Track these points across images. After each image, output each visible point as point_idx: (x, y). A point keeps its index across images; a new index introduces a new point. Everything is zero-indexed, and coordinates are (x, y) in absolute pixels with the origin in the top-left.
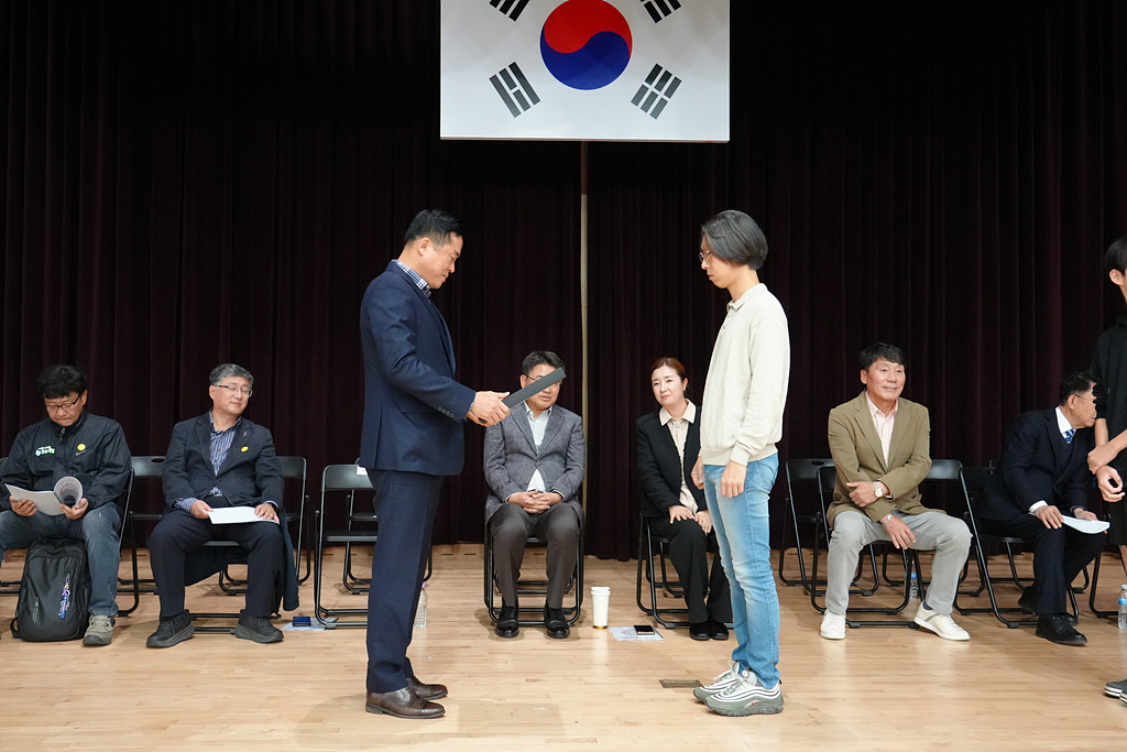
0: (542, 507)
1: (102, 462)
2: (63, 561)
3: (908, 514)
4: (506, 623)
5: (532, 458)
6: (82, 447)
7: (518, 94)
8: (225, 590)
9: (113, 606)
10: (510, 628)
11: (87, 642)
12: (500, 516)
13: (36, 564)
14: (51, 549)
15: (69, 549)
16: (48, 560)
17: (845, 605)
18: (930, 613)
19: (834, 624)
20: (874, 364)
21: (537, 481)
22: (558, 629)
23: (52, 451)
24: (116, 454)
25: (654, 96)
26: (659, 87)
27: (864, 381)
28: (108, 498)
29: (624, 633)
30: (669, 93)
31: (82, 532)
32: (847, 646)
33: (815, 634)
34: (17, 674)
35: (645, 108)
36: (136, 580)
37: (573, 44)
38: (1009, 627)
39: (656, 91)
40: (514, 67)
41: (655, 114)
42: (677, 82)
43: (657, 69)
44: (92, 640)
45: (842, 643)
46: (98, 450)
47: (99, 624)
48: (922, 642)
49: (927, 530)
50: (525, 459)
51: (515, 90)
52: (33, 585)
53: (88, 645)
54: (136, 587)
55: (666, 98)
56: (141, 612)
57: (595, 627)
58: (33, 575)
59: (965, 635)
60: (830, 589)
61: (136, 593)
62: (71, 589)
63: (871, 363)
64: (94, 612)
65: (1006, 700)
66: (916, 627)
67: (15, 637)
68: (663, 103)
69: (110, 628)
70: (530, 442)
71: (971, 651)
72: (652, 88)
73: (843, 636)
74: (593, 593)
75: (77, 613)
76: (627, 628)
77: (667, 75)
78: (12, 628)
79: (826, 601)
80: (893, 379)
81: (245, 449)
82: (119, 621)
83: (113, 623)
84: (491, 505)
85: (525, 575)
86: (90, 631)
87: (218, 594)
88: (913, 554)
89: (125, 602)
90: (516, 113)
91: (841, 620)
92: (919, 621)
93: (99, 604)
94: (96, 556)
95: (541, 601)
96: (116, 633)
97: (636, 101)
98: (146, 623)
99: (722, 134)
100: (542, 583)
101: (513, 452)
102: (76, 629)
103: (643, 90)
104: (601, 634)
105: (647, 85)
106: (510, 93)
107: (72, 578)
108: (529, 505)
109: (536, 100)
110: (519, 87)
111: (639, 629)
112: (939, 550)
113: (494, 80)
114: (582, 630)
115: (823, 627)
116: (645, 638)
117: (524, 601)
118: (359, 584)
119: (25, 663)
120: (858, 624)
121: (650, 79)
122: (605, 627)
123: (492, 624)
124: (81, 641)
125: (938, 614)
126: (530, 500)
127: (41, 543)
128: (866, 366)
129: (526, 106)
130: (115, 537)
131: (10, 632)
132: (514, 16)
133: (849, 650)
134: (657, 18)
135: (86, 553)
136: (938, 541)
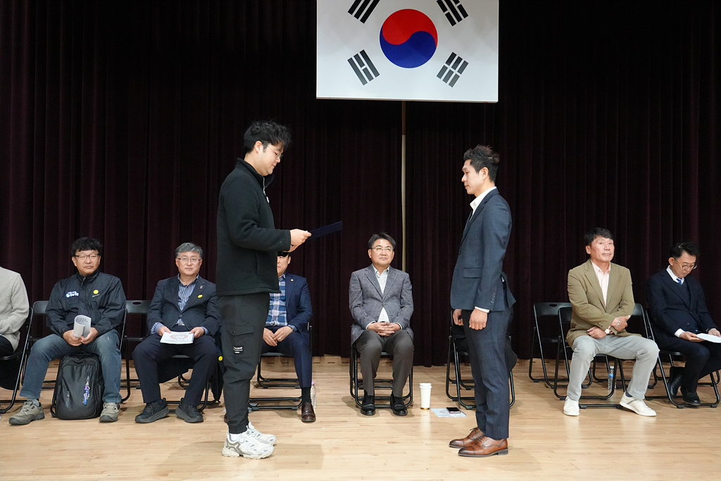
0: (390, 332)
1: (107, 303)
2: (84, 368)
3: (620, 337)
4: (367, 406)
5: (379, 301)
6: (96, 292)
7: (365, 70)
8: (182, 386)
9: (118, 396)
10: (370, 409)
11: (102, 420)
12: (364, 338)
13: (67, 370)
14: (76, 360)
15: (88, 360)
16: (75, 367)
17: (579, 394)
18: (631, 399)
19: (572, 406)
20: (595, 241)
21: (384, 316)
22: (400, 410)
23: (77, 294)
24: (117, 297)
25: (451, 72)
26: (454, 67)
27: (589, 252)
28: (112, 327)
29: (441, 412)
30: (461, 71)
31: (96, 349)
32: (580, 420)
33: (560, 412)
34: (61, 440)
35: (446, 80)
36: (128, 380)
37: (400, 39)
38: (678, 408)
39: (453, 70)
40: (363, 53)
41: (452, 84)
42: (465, 64)
43: (453, 55)
44: (106, 418)
45: (578, 417)
46: (106, 294)
47: (110, 408)
48: (625, 417)
49: (631, 347)
50: (376, 302)
51: (364, 67)
52: (66, 383)
53: (102, 421)
54: (128, 384)
55: (458, 74)
56: (131, 400)
57: (422, 409)
58: (65, 376)
59: (653, 413)
60: (570, 385)
61: (128, 388)
62: (90, 386)
63: (593, 240)
64: (107, 400)
65: (688, 453)
66: (621, 408)
67: (53, 417)
68: (457, 77)
69: (117, 411)
70: (378, 291)
71: (657, 423)
72: (450, 67)
73: (578, 414)
74: (421, 387)
75: (95, 402)
76: (442, 409)
77: (459, 60)
78: (52, 412)
79: (568, 392)
80: (608, 248)
81: (200, 296)
82: (121, 406)
83: (119, 408)
84: (356, 332)
85: (380, 375)
86: (104, 413)
87: (177, 388)
88: (618, 362)
89: (123, 393)
90: (364, 82)
91: (576, 403)
92: (622, 404)
93: (110, 395)
94: (107, 365)
95: (388, 392)
96: (120, 414)
97: (440, 75)
98: (135, 407)
99: (493, 97)
100: (390, 381)
101: (368, 297)
102: (95, 411)
103: (444, 69)
104: (426, 413)
105: (447, 65)
106: (361, 69)
107: (91, 379)
108: (381, 331)
109: (377, 74)
110: (366, 66)
111: (450, 409)
112: (638, 359)
113: (350, 61)
114: (413, 410)
115: (565, 408)
116: (454, 415)
117: (378, 392)
118: (266, 381)
119: (63, 433)
120: (585, 406)
121: (449, 62)
122: (429, 409)
123: (357, 407)
124: (97, 420)
125: (636, 400)
126: (381, 328)
127: (70, 356)
128: (589, 242)
129: (371, 78)
130: (118, 352)
131: (50, 414)
132: (363, 20)
133: (582, 422)
134: (453, 23)
135: (100, 363)
136: (638, 353)
